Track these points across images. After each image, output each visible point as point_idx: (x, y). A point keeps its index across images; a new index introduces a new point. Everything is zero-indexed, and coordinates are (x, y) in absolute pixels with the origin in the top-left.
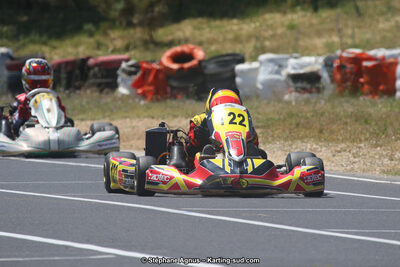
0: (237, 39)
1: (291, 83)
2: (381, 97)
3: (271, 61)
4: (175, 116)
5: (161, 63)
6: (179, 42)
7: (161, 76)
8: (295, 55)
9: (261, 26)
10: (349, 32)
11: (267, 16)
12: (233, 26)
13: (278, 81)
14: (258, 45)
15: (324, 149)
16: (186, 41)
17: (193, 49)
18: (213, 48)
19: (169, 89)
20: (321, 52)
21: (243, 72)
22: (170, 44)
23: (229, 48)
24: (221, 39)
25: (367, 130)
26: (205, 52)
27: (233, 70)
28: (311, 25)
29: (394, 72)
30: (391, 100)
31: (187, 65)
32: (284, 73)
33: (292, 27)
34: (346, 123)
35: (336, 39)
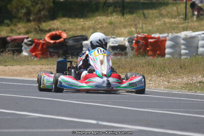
0: (83, 29)
1: (111, 50)
2: (158, 57)
5: (45, 40)
6: (54, 30)
7: (44, 47)
8: (113, 37)
9: (95, 22)
10: (141, 26)
11: (98, 18)
12: (81, 22)
16: (57, 29)
17: (61, 33)
18: (71, 33)
20: (126, 35)
21: (87, 45)
22: (50, 31)
23: (79, 33)
24: (75, 29)
25: (155, 69)
26: (67, 34)
27: (82, 44)
28: (121, 22)
29: (165, 44)
31: (57, 41)
33: (111, 23)
34: (143, 67)
35: (134, 29)
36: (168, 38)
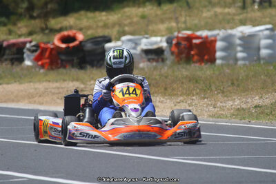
0: (106, 26)
1: (144, 55)
2: (206, 64)
3: (130, 40)
4: (64, 80)
5: (54, 44)
6: (66, 29)
7: (54, 52)
8: (146, 36)
9: (122, 16)
10: (183, 19)
11: (126, 9)
12: (103, 17)
13: (135, 54)
14: (121, 30)
15: (168, 101)
16: (71, 28)
17: (75, 33)
18: (90, 32)
20: (164, 33)
22: (61, 30)
23: (100, 32)
24: (94, 26)
25: (197, 87)
26: (84, 35)
27: (104, 47)
28: (157, 15)
29: (214, 46)
30: (213, 66)
31: (72, 45)
32: (139, 48)
33: (143, 17)
34: (182, 83)
35: (174, 24)
36: (218, 38)
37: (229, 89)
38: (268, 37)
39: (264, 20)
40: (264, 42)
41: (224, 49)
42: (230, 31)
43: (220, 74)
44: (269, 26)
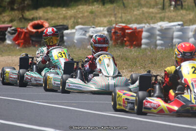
0: (65, 18)
2: (134, 47)
3: (81, 29)
5: (27, 29)
6: (36, 19)
7: (27, 35)
8: (93, 26)
9: (77, 12)
10: (120, 15)
11: (80, 7)
12: (63, 11)
13: (84, 39)
14: (75, 21)
16: (40, 18)
17: (43, 22)
18: (53, 22)
19: (31, 42)
20: (105, 25)
21: (67, 34)
22: (33, 19)
23: (61, 22)
24: (57, 18)
25: (127, 64)
26: (49, 24)
27: (63, 33)
28: (101, 11)
29: (141, 35)
30: (139, 49)
31: (40, 30)
32: (88, 35)
33: (92, 12)
35: (113, 19)
36: (144, 29)
37: (149, 65)
38: (179, 30)
39: (177, 18)
40: (176, 34)
41: (148, 38)
42: (152, 25)
43: (143, 55)
44: (180, 23)
